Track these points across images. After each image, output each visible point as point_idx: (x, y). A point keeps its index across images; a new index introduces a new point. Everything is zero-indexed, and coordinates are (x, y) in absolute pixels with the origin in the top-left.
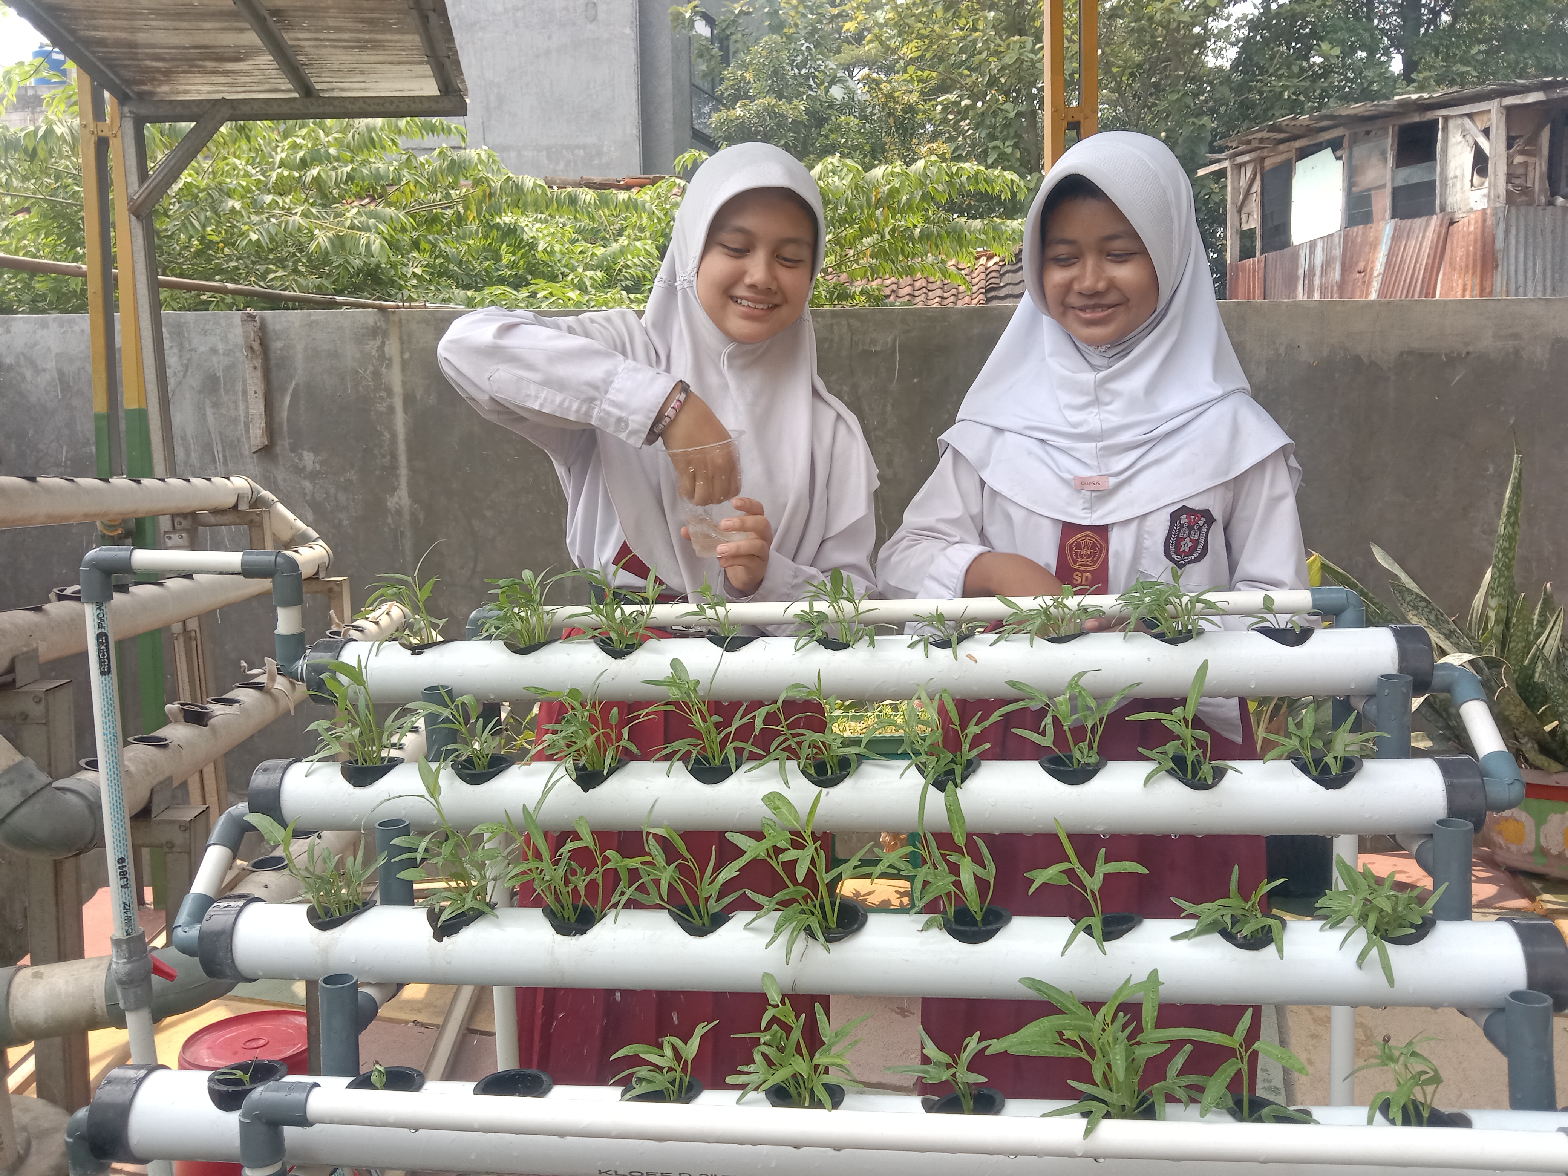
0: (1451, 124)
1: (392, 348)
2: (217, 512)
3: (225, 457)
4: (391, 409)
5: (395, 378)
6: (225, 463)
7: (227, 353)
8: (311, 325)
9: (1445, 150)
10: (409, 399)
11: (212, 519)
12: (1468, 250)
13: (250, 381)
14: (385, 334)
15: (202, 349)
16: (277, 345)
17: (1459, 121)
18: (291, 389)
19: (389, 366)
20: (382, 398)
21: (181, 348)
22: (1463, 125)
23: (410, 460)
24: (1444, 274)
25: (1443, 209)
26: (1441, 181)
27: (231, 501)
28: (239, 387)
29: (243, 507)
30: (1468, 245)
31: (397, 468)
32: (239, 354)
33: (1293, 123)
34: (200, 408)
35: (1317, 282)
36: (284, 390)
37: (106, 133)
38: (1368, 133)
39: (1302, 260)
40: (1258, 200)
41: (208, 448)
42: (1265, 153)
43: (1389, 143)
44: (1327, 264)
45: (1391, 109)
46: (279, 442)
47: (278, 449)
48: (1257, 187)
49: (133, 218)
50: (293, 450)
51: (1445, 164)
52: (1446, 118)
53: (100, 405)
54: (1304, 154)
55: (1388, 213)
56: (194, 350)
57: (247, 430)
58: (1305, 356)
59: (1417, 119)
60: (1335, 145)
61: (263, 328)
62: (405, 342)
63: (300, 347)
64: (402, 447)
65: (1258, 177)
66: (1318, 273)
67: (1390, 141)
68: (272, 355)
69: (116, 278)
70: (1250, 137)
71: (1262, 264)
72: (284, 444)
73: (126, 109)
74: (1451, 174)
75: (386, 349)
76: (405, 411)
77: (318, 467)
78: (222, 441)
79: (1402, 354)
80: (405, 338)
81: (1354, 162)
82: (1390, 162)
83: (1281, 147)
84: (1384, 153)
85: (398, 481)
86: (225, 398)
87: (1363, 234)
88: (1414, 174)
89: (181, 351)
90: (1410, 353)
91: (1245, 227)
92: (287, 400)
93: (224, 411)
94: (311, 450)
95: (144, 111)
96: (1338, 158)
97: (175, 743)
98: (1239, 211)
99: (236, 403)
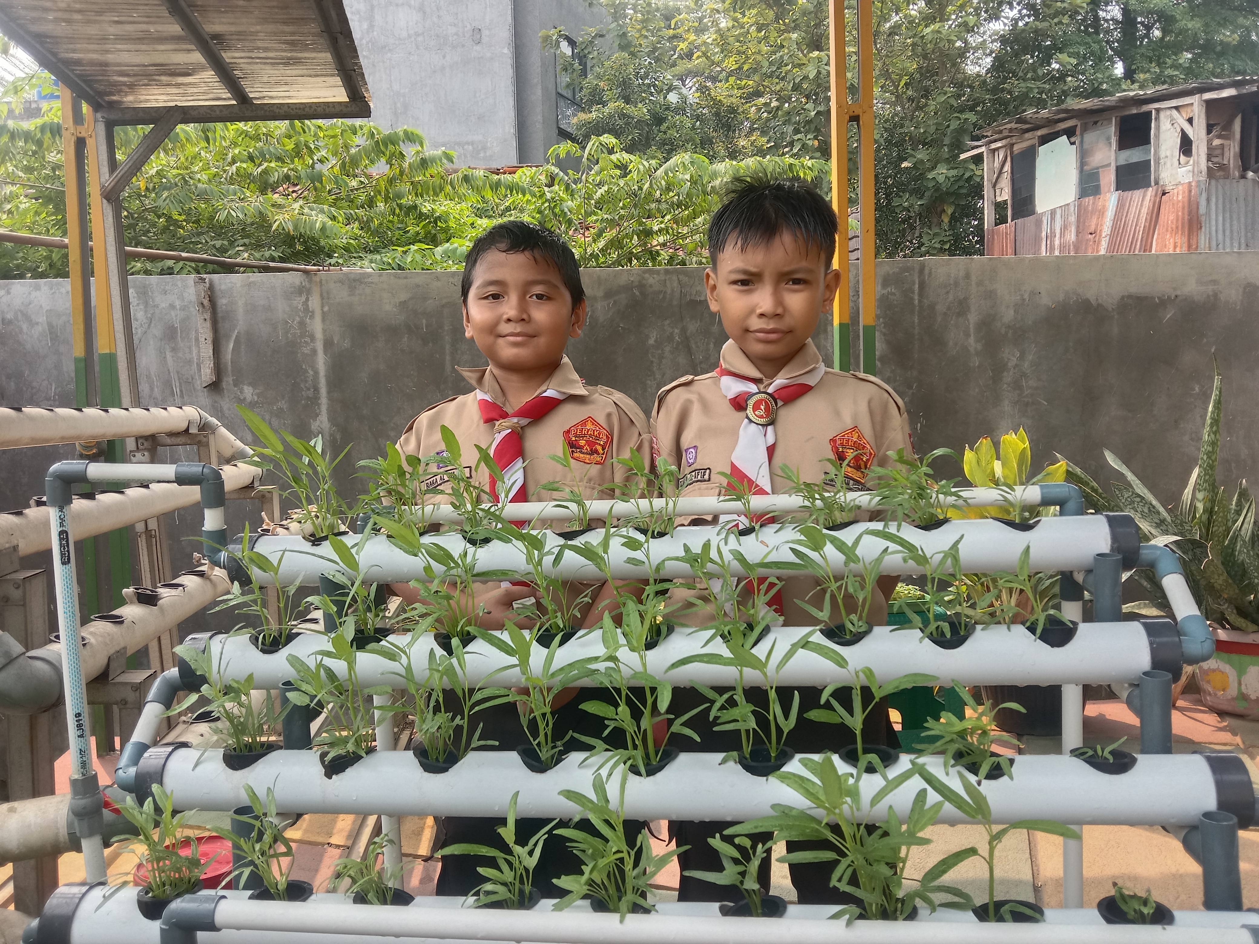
0: (1162, 115)
1: (315, 303)
2: (172, 434)
3: (181, 391)
4: (314, 352)
5: (317, 327)
6: (182, 396)
7: (183, 309)
8: (250, 285)
9: (1157, 136)
10: (328, 344)
11: (168, 441)
12: (1177, 216)
13: (201, 331)
14: (309, 292)
15: (163, 305)
16: (222, 302)
17: (1168, 112)
18: (234, 336)
19: (312, 317)
20: (306, 342)
21: (146, 304)
22: (1171, 116)
23: (329, 392)
24: (1159, 234)
25: (1157, 183)
26: (1155, 160)
27: (183, 426)
28: (193, 335)
29: (193, 430)
30: (1178, 211)
31: (319, 398)
32: (192, 309)
33: (1036, 116)
34: (161, 352)
35: (1057, 242)
36: (228, 337)
37: (83, 134)
38: (1096, 123)
39: (1044, 226)
40: (1009, 177)
41: (168, 384)
42: (1014, 140)
43: (1112, 130)
44: (1064, 228)
45: (1113, 104)
46: (225, 379)
47: (224, 385)
48: (1007, 167)
49: (105, 201)
50: (235, 385)
51: (1158, 146)
52: (1158, 110)
53: (79, 351)
54: (1044, 140)
55: (1113, 187)
56: (157, 306)
57: (199, 370)
58: (1045, 300)
59: (1135, 111)
60: (1070, 133)
61: (211, 288)
62: (325, 297)
63: (241, 303)
64: (323, 382)
65: (1009, 159)
66: (1058, 235)
67: (1113, 128)
68: (219, 310)
69: (92, 250)
70: (1001, 128)
71: (1013, 229)
72: (228, 381)
73: (99, 115)
74: (1162, 154)
75: (310, 303)
76: (325, 352)
77: (256, 398)
78: (179, 379)
79: (1123, 298)
80: (325, 295)
81: (1086, 146)
82: (1114, 146)
83: (1027, 135)
84: (1108, 139)
85: (319, 408)
86: (181, 344)
87: (1094, 203)
88: (1133, 156)
89: (146, 307)
90: (1130, 296)
91: (999, 199)
92: (231, 345)
93: (180, 355)
94: (250, 384)
95: (113, 116)
96: (1073, 143)
97: (130, 619)
98: (994, 186)
99: (190, 348)
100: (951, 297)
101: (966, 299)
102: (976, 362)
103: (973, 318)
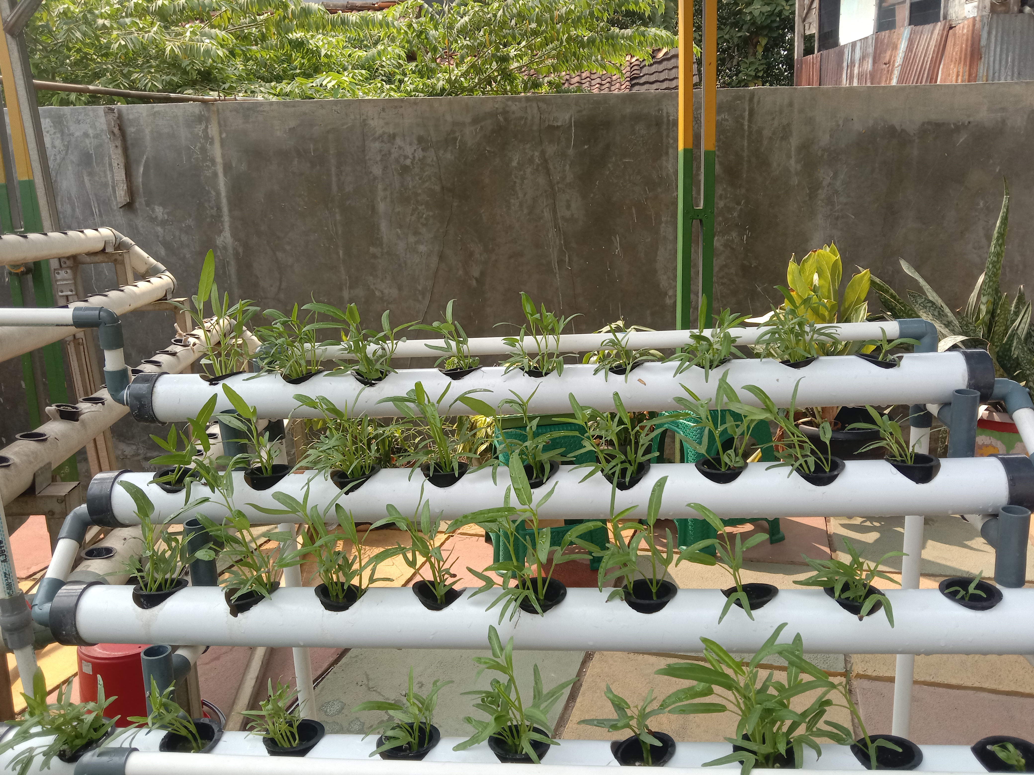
1: (213, 130)
2: (91, 254)
3: (100, 211)
4: (215, 175)
5: (217, 152)
6: (101, 215)
7: (96, 136)
8: (155, 114)
10: (227, 167)
11: (88, 259)
12: (961, 47)
13: (113, 156)
14: (208, 120)
15: (77, 134)
16: (131, 130)
18: (144, 161)
19: (212, 143)
20: (208, 166)
21: (63, 133)
23: (230, 211)
24: (944, 65)
25: (945, 18)
27: (100, 246)
28: (106, 161)
29: (109, 250)
30: (962, 44)
31: (222, 217)
32: (104, 137)
34: (79, 177)
35: (856, 71)
36: (138, 162)
39: (846, 56)
40: (817, 14)
41: (87, 205)
44: (863, 58)
46: (138, 200)
47: (137, 205)
48: (816, 4)
49: (9, 36)
50: (148, 205)
55: (907, 22)
56: (71, 134)
57: (114, 192)
58: (858, 127)
61: (120, 117)
62: (222, 125)
63: (147, 131)
64: (224, 201)
66: (857, 65)
68: (128, 137)
71: (819, 59)
72: (140, 202)
75: (209, 130)
76: (225, 174)
77: (166, 217)
78: (97, 200)
79: (923, 124)
80: (222, 122)
85: (222, 225)
86: (97, 169)
87: (889, 37)
89: (62, 135)
90: (929, 123)
91: (808, 33)
92: (141, 169)
93: (97, 178)
94: (160, 204)
97: (53, 436)
98: (804, 22)
99: (105, 172)
100: (776, 123)
101: (789, 125)
102: (795, 181)
103: (794, 142)
